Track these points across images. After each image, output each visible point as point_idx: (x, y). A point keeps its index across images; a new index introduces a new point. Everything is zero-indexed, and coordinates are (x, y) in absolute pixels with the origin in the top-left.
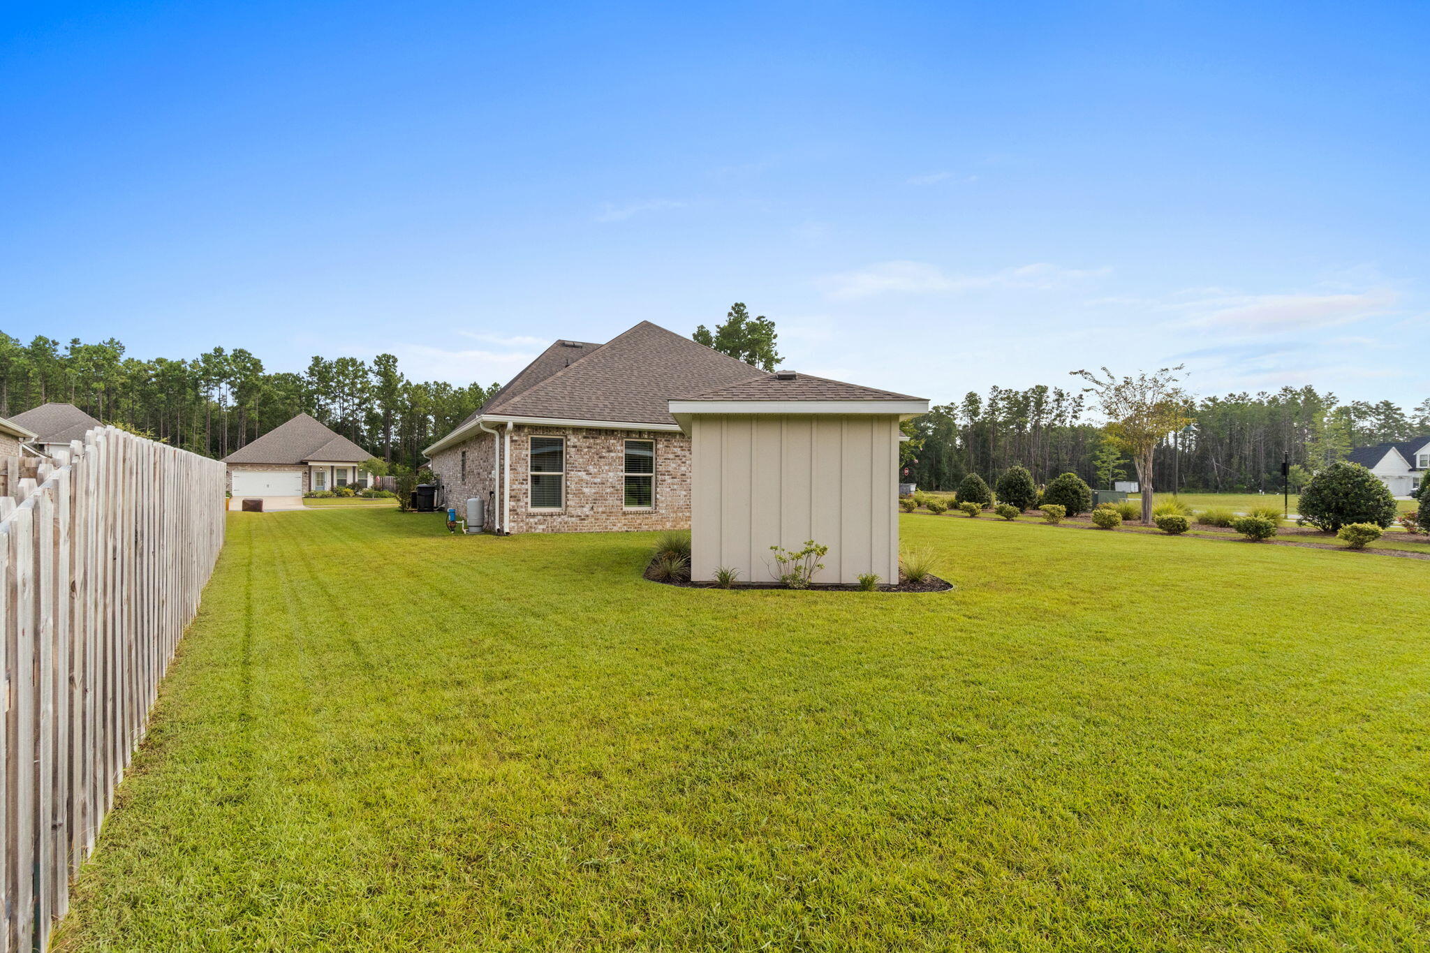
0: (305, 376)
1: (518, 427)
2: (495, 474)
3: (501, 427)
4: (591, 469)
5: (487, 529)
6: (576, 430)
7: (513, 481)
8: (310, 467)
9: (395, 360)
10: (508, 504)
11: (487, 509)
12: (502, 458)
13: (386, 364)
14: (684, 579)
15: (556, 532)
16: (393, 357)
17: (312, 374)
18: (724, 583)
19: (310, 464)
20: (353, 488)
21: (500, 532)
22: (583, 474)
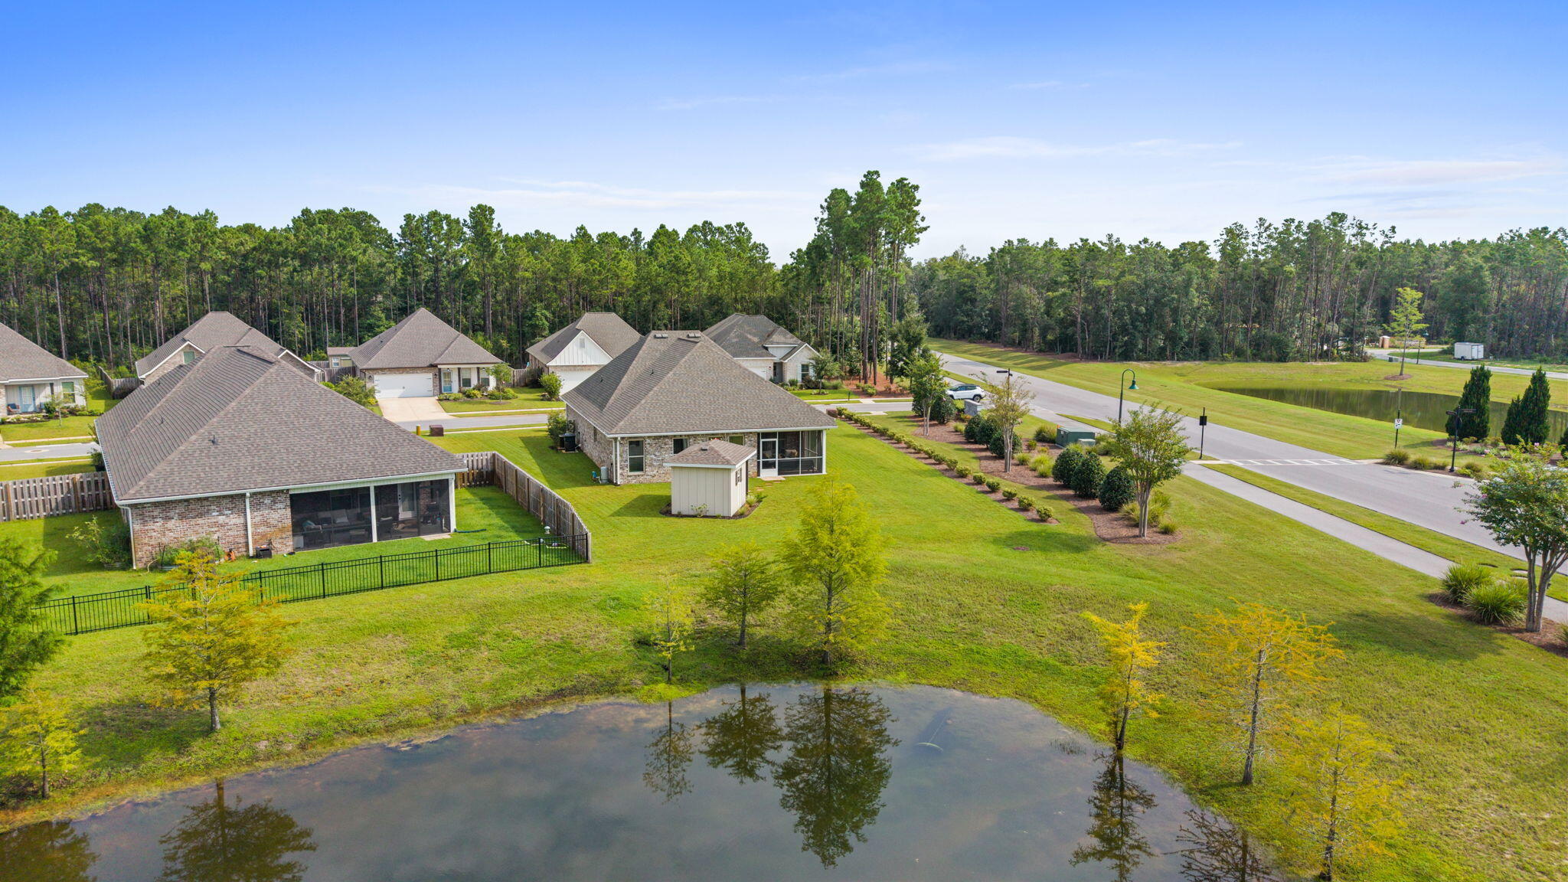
0: (398, 238)
1: (623, 438)
2: (613, 457)
3: (616, 439)
4: (657, 453)
5: (610, 481)
6: (649, 437)
7: (621, 461)
8: (440, 369)
9: (492, 211)
10: (619, 471)
11: (610, 471)
12: (616, 451)
13: (482, 215)
14: (667, 513)
15: (641, 483)
16: (490, 208)
17: (403, 235)
18: (680, 516)
19: (439, 366)
20: (479, 390)
21: (616, 484)
22: (653, 456)
